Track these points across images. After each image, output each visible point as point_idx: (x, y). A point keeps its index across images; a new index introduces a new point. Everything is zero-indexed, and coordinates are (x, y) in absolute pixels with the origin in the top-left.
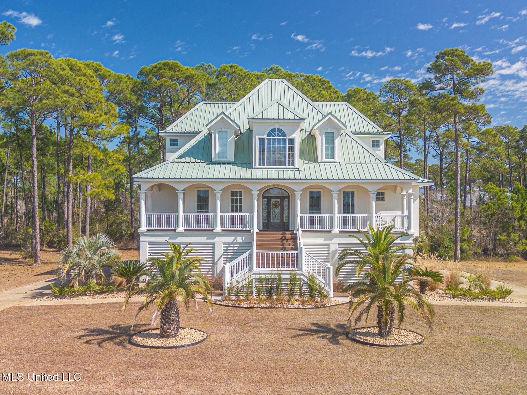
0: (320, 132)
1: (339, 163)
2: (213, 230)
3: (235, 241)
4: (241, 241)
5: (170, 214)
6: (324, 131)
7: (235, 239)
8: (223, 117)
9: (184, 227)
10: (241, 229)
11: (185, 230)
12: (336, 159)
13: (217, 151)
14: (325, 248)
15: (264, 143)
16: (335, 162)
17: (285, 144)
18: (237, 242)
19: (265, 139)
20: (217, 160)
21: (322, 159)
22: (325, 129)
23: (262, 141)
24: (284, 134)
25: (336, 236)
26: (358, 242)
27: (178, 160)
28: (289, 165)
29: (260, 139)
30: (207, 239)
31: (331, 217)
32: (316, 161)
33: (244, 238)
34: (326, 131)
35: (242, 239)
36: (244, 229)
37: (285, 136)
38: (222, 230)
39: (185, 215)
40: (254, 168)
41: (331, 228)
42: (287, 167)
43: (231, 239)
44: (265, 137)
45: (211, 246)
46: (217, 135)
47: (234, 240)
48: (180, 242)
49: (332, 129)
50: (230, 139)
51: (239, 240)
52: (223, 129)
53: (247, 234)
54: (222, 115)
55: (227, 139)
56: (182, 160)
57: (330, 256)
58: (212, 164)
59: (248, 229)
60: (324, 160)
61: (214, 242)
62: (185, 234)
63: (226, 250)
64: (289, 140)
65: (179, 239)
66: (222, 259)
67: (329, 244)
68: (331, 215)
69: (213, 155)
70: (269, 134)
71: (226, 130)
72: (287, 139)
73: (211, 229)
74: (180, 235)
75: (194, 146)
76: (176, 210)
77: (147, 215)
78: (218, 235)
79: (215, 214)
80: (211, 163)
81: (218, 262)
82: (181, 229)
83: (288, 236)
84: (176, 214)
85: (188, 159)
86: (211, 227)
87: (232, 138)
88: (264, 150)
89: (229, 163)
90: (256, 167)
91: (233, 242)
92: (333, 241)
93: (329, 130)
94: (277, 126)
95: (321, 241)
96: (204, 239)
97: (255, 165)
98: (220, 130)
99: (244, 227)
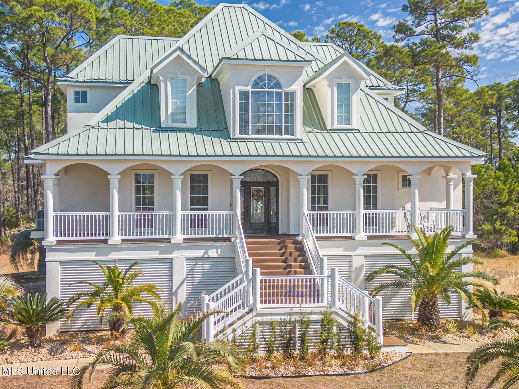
0: (330, 83)
1: (359, 130)
2: (170, 239)
3: (206, 256)
4: (216, 255)
5: (97, 214)
6: (335, 82)
7: (206, 252)
8: (178, 56)
9: (122, 235)
10: (214, 236)
11: (123, 240)
12: (355, 124)
13: (170, 111)
14: (345, 264)
15: (247, 99)
16: (352, 130)
17: (281, 101)
18: (209, 258)
19: (248, 92)
20: (170, 125)
21: (333, 124)
22: (336, 78)
23: (244, 95)
24: (278, 85)
25: (362, 244)
26: (398, 252)
27: (104, 125)
28: (287, 133)
29: (241, 93)
30: (160, 254)
31: (353, 214)
32: (323, 127)
33: (219, 250)
34: (339, 81)
35: (217, 252)
36: (220, 236)
37: (281, 88)
38: (184, 239)
39: (122, 216)
40: (233, 139)
41: (353, 232)
42: (284, 136)
43: (199, 254)
44: (249, 88)
45: (166, 266)
46: (169, 84)
47: (204, 254)
48: (115, 261)
49: (347, 78)
50: (190, 92)
51: (213, 253)
52: (179, 75)
53: (225, 244)
54: (178, 53)
55: (185, 92)
56: (112, 124)
57: (353, 275)
58: (162, 131)
59: (225, 236)
60: (336, 126)
61: (172, 259)
62: (124, 246)
63: (191, 271)
64: (286, 94)
65: (114, 255)
66: (184, 285)
67: (350, 256)
68: (354, 212)
69: (163, 118)
70: (256, 85)
71: (184, 77)
72: (284, 93)
73: (167, 237)
74: (115, 248)
75: (126, 102)
76: (107, 207)
77: (57, 216)
78: (178, 247)
79: (172, 213)
80: (160, 129)
81: (179, 291)
82: (116, 238)
83: (291, 247)
84: (108, 213)
85: (120, 123)
86: (166, 234)
87: (192, 90)
88: (247, 110)
89: (189, 130)
90: (235, 137)
91: (202, 258)
92: (357, 252)
93: (344, 81)
94: (268, 71)
95: (340, 252)
96: (155, 254)
97: (234, 134)
98: (174, 76)
99: (219, 234)
